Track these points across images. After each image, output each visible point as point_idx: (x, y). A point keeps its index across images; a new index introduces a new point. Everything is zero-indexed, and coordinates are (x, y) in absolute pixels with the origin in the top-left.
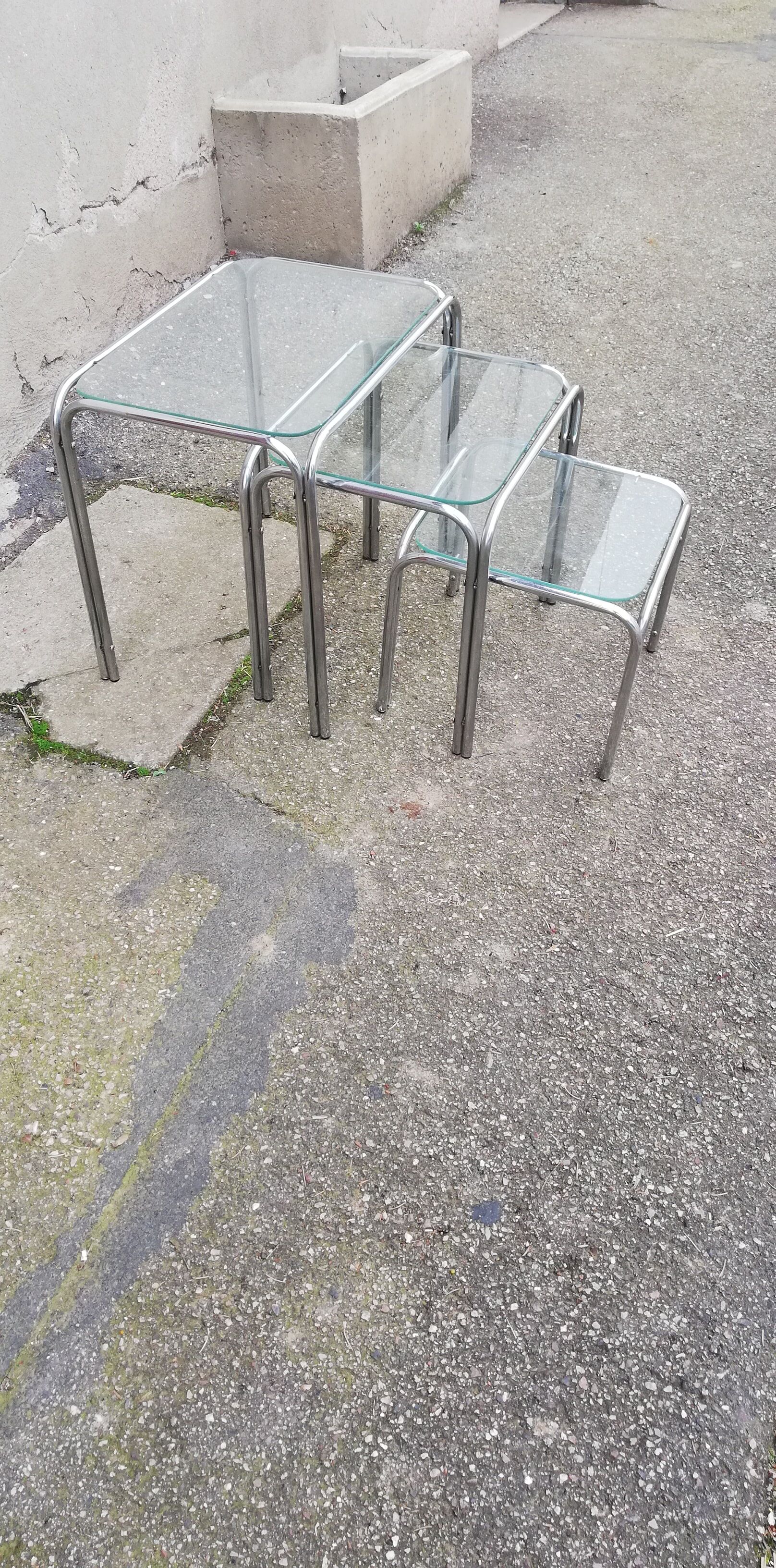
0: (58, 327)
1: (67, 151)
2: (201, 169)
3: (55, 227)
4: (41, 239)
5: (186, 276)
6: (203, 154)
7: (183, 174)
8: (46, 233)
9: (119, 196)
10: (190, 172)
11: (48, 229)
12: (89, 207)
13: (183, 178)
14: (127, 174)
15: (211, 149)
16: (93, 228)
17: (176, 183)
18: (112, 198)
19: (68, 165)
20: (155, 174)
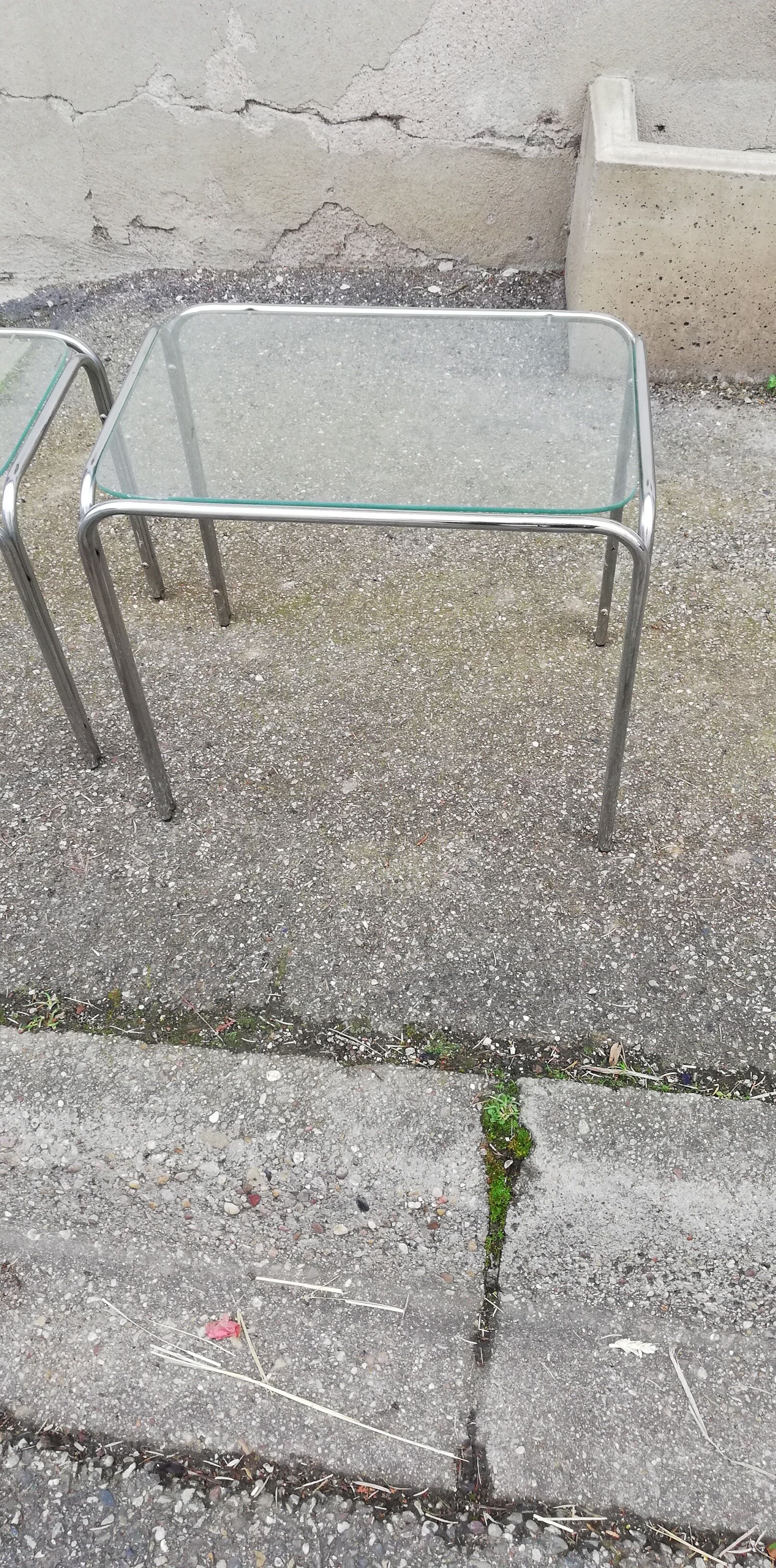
0: (171, 199)
1: (236, 32)
2: (533, 151)
3: (192, 102)
4: (167, 105)
5: (450, 257)
6: (552, 135)
7: (486, 139)
8: (174, 102)
9: (328, 115)
10: (501, 144)
11: (178, 99)
12: (265, 105)
13: (481, 144)
14: (353, 96)
15: (570, 134)
16: (265, 130)
17: (462, 145)
18: (315, 112)
19: (235, 48)
20: (418, 118)
